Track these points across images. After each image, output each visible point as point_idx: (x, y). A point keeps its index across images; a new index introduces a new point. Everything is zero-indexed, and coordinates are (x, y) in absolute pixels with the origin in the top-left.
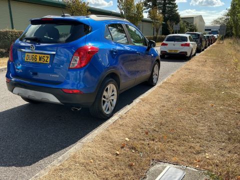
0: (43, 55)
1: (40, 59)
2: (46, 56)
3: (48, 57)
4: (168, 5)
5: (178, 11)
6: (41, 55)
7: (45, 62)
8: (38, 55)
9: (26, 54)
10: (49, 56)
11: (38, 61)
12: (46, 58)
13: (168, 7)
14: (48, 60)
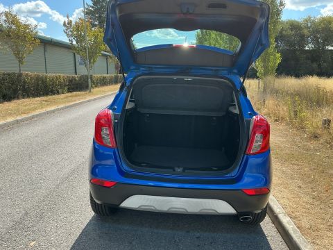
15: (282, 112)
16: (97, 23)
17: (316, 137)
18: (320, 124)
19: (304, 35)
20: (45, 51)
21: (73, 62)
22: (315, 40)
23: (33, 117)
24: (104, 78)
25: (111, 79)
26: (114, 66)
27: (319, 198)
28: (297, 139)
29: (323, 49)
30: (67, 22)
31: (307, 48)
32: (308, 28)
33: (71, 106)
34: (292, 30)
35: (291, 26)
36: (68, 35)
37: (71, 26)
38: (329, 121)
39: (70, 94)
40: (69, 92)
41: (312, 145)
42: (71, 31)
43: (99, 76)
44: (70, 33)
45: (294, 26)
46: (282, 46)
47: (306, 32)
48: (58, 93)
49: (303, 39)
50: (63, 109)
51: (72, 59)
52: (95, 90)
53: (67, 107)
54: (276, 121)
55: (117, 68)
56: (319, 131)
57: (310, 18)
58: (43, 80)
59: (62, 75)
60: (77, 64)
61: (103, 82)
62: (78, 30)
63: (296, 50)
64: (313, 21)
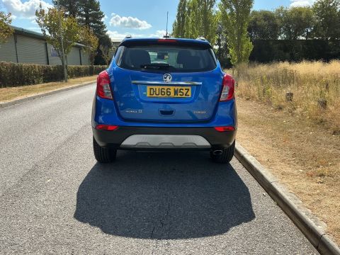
0: (179, 88)
1: (176, 92)
2: (184, 88)
3: (188, 90)
4: (92, 24)
5: (107, 33)
6: (176, 88)
7: (184, 96)
8: (172, 88)
9: (148, 88)
10: (190, 88)
11: (172, 94)
12: (185, 92)
13: (92, 26)
14: (189, 93)
15: (252, 92)
16: (67, 13)
17: (280, 108)
18: (284, 98)
19: (277, 25)
20: (16, 42)
21: (44, 54)
22: (287, 31)
23: (16, 102)
24: (79, 68)
25: (86, 70)
26: (88, 57)
27: (278, 146)
28: (264, 111)
29: (295, 39)
30: (39, 11)
31: (279, 38)
32: (279, 18)
33: (50, 94)
34: (265, 20)
35: (264, 16)
36: (40, 25)
37: (43, 15)
38: (292, 94)
39: (46, 84)
40: (44, 82)
41: (277, 114)
42: (44, 21)
43: (74, 66)
44: (42, 23)
45: (267, 16)
46: (256, 36)
47: (278, 22)
48: (34, 83)
49: (275, 29)
50: (43, 96)
51: (44, 51)
52: (71, 80)
53: (47, 95)
54: (248, 99)
55: (91, 59)
56: (283, 104)
57: (282, 8)
58: (19, 69)
59: (37, 65)
60: (49, 55)
61: (78, 73)
62: (50, 20)
63: (270, 40)
64: (286, 11)
